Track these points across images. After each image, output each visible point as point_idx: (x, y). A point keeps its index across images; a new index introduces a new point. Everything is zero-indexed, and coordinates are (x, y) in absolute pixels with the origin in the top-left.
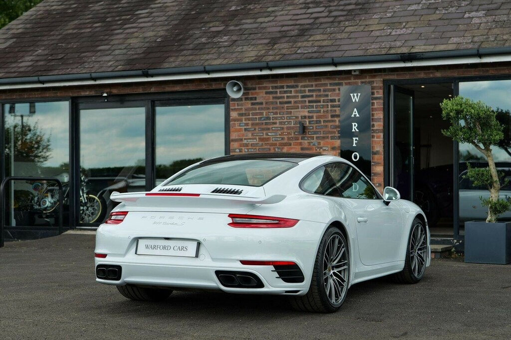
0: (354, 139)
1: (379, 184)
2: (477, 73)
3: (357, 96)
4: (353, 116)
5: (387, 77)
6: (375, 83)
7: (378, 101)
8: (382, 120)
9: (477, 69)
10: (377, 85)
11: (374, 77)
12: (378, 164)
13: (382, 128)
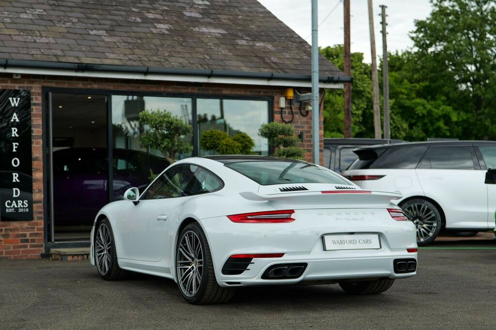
0: (14, 144)
1: (39, 190)
2: (130, 88)
3: (17, 100)
4: (12, 120)
5: (46, 84)
6: (34, 89)
7: (37, 107)
8: (41, 127)
9: (130, 85)
10: (36, 91)
11: (33, 82)
12: (38, 170)
13: (41, 134)
